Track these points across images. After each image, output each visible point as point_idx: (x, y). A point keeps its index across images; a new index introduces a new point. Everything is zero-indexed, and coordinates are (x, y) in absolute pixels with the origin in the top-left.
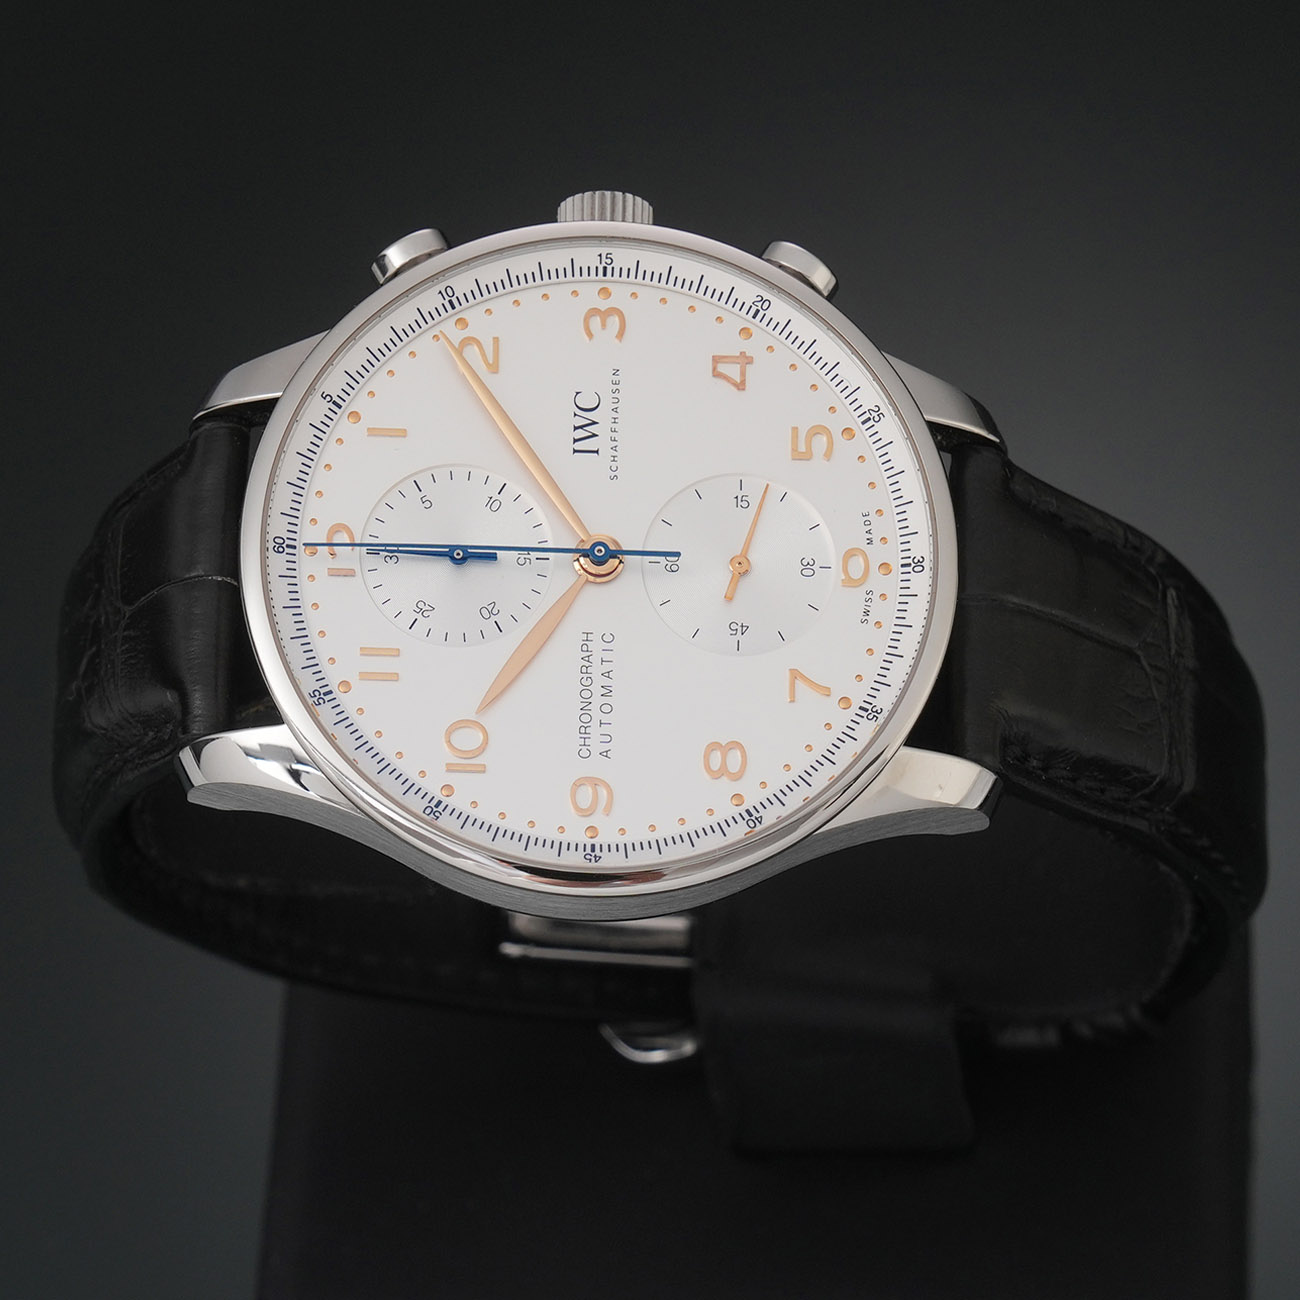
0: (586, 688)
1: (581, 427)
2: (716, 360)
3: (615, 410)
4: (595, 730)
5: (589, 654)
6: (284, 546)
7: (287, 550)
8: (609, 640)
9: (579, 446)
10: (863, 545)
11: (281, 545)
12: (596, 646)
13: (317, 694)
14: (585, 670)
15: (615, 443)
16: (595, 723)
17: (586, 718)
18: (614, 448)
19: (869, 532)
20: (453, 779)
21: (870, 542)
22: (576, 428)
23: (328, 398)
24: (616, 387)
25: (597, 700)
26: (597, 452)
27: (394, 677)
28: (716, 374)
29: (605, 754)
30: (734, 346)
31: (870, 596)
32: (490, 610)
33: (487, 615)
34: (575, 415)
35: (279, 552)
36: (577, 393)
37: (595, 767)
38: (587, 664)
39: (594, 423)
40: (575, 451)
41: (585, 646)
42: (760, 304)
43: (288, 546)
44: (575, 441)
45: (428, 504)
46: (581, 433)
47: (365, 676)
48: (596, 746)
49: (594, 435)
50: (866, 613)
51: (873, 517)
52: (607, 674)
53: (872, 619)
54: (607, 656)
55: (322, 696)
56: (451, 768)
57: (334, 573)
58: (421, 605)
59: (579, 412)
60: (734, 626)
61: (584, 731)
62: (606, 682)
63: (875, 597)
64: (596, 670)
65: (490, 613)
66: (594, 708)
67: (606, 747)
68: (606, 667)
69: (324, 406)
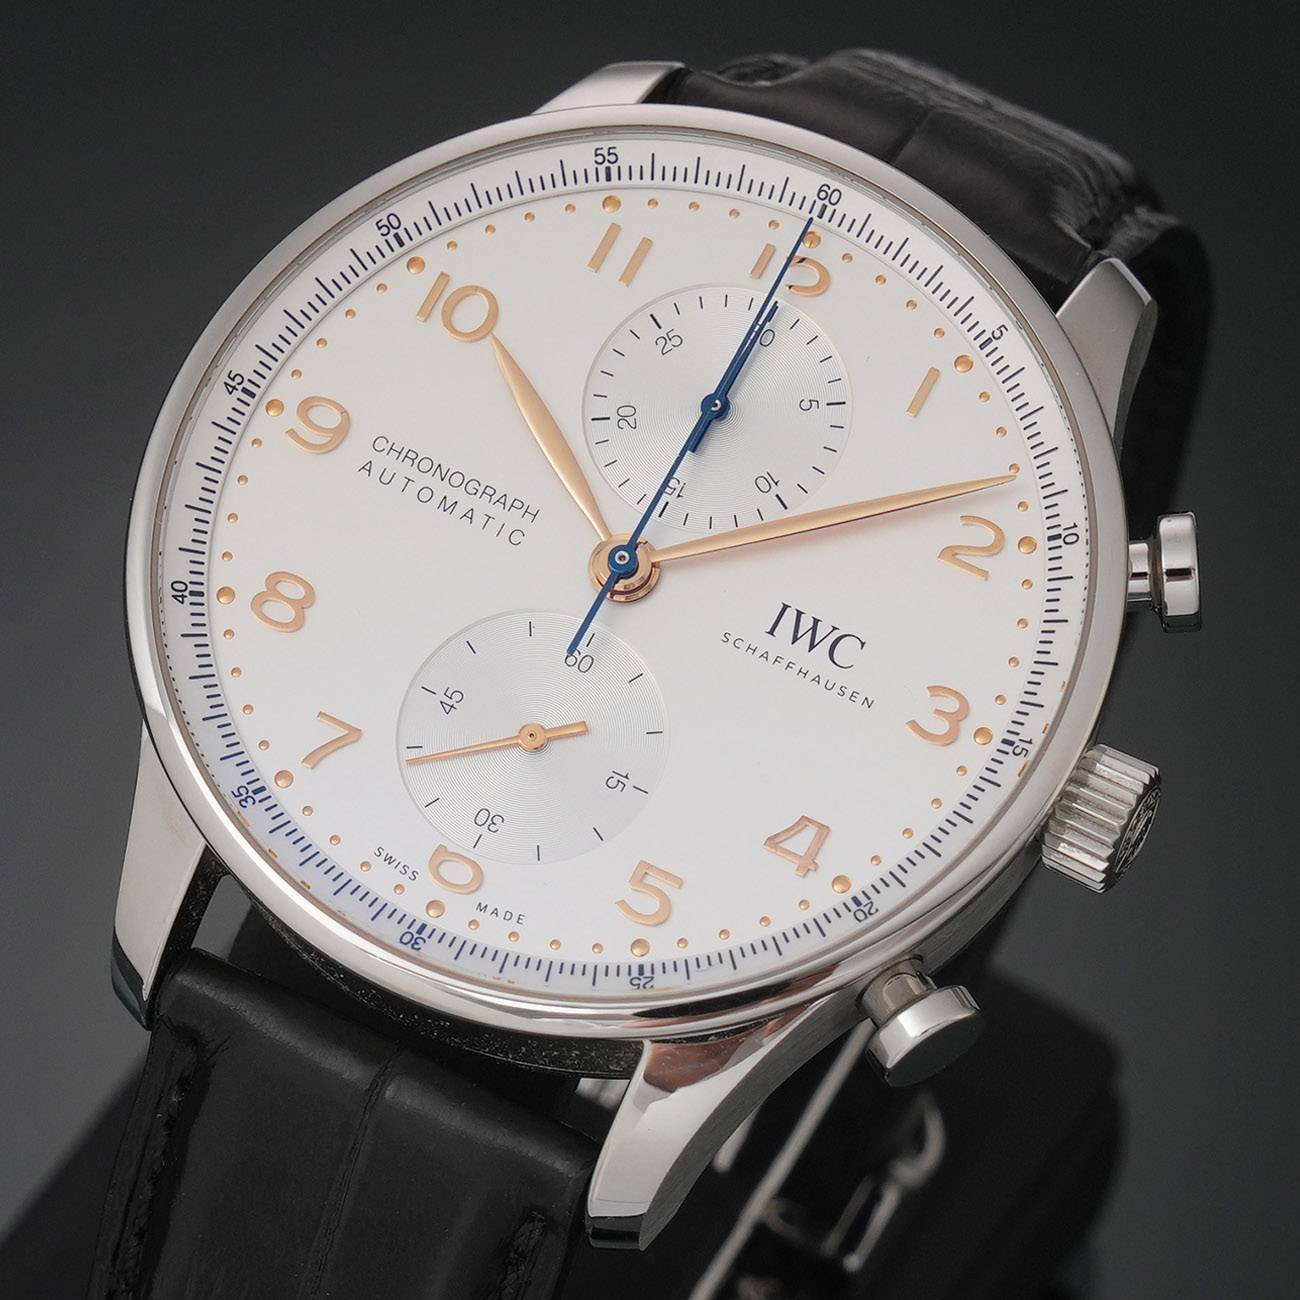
0: (465, 483)
1: (814, 629)
2: (823, 830)
3: (817, 679)
4: (406, 469)
5: (507, 507)
6: (826, 202)
7: (819, 204)
8: (514, 538)
9: (790, 615)
10: (482, 897)
11: (828, 197)
12: (514, 519)
13: (612, 158)
14: (488, 492)
15: (772, 659)
16: (413, 473)
17: (425, 465)
18: (765, 656)
19: (495, 912)
20: (428, 277)
21: (482, 908)
22: (816, 621)
23: (997, 334)
24: (848, 694)
25: (441, 489)
26: (771, 632)
27: (597, 262)
28: (805, 821)
29: (367, 468)
30: (831, 861)
31: (409, 873)
32: (626, 418)
33: (623, 412)
34: (835, 628)
35: (820, 191)
36: (863, 644)
37: (356, 448)
38: (495, 498)
39: (812, 646)
40: (785, 607)
41: (518, 505)
42: (866, 910)
43: (825, 207)
44: (799, 614)
45: (806, 405)
46: (806, 624)
47: (615, 229)
48: (381, 461)
49: (795, 639)
50: (389, 860)
51: (512, 926)
52: (469, 515)
53: (378, 863)
54: (493, 526)
55: (606, 164)
56: (444, 277)
57: (770, 251)
58: (676, 341)
59: (836, 635)
60: (457, 697)
61: (410, 456)
62: (460, 510)
63: (404, 880)
64: (482, 506)
65: (623, 418)
66: (434, 481)
67: (376, 471)
68: (479, 519)
69: (989, 326)
